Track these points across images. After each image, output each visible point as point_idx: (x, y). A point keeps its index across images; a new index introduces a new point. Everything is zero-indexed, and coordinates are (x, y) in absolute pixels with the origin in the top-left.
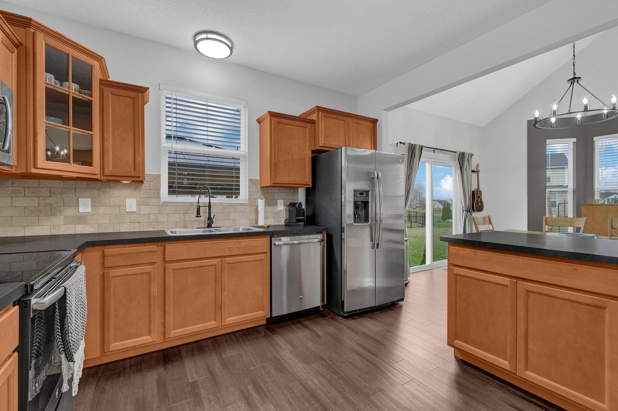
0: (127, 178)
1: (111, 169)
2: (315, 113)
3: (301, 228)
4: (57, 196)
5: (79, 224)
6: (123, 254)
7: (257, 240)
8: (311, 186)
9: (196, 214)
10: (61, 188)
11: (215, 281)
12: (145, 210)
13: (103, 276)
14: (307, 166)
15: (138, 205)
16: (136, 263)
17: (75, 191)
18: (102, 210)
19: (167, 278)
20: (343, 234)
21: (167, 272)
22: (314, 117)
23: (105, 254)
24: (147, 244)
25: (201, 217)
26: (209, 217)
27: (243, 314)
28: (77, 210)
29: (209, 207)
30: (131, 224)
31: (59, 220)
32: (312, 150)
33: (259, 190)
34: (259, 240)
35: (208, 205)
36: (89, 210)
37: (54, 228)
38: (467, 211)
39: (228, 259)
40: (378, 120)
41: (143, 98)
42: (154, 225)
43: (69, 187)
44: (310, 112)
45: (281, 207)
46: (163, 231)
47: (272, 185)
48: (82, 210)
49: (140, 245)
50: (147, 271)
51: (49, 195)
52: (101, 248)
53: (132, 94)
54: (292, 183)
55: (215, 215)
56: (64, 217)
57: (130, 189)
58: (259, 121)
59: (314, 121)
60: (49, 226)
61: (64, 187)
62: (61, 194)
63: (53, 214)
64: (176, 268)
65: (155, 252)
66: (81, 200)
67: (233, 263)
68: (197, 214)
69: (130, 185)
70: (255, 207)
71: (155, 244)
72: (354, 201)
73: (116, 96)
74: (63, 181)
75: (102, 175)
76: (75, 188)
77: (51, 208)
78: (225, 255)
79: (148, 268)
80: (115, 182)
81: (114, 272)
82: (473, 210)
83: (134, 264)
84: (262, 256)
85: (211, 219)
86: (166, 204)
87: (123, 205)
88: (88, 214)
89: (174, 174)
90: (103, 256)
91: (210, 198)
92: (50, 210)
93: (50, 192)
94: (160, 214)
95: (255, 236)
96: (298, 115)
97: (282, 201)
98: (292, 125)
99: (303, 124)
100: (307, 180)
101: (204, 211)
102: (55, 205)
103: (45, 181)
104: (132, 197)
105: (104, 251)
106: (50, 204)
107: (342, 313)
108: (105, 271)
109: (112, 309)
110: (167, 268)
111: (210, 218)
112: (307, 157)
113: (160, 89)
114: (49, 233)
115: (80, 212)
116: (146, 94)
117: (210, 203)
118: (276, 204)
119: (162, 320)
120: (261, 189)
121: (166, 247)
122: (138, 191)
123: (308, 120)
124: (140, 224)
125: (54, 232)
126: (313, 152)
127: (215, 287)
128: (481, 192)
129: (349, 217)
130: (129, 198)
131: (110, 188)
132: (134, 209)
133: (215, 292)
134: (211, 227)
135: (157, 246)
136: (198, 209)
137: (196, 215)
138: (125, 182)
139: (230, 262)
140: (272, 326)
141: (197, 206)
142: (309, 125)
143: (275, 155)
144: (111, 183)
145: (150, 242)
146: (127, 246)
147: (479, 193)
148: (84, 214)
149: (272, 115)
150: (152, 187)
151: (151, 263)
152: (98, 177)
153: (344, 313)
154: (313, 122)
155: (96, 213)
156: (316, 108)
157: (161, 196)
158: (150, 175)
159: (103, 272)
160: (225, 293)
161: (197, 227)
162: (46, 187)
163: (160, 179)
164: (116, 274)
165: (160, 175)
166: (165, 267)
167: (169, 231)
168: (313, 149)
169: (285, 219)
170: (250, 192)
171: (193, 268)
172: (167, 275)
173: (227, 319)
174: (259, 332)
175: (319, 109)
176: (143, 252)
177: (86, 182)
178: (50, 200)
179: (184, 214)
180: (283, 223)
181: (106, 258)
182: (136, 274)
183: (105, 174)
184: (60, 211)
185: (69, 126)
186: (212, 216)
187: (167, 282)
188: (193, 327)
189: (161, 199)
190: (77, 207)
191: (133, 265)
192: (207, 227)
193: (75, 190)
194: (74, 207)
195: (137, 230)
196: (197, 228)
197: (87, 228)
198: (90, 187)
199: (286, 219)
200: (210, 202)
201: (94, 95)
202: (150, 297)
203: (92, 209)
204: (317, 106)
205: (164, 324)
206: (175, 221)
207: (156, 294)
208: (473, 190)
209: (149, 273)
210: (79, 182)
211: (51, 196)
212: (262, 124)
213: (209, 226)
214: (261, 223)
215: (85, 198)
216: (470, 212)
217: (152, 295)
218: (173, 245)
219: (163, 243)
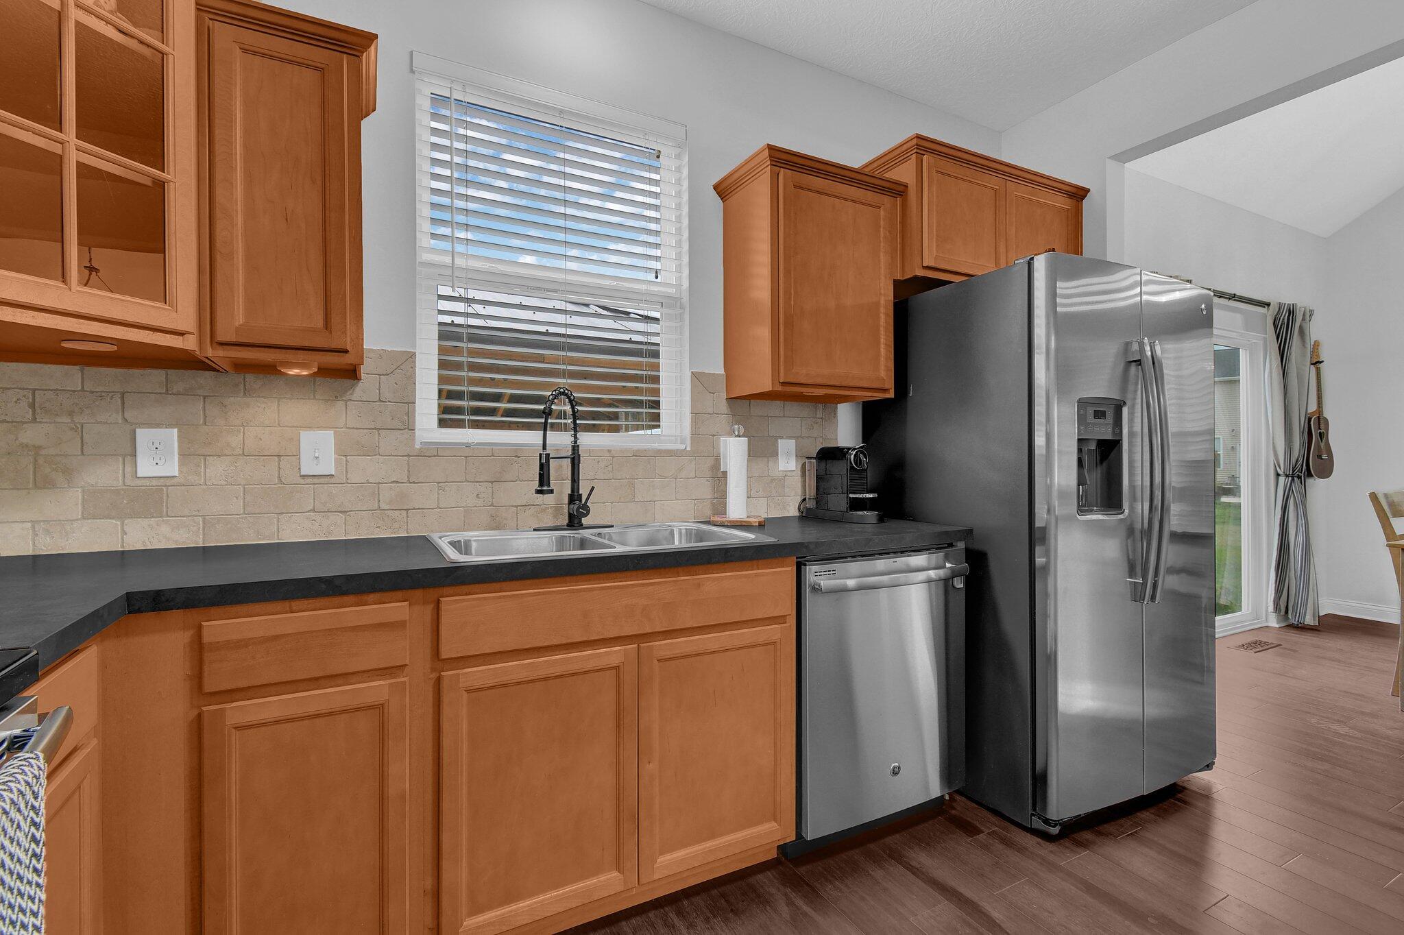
0: (301, 356)
1: (240, 319)
2: (906, 159)
3: (869, 528)
4: (58, 419)
5: (135, 515)
6: (276, 638)
7: (757, 575)
8: (891, 395)
9: (537, 483)
10: (75, 391)
11: (618, 726)
12: (368, 469)
13: (197, 728)
14: (882, 329)
15: (342, 452)
16: (328, 673)
17: (123, 403)
18: (217, 469)
19: (446, 726)
20: (1038, 550)
21: (446, 699)
22: (904, 173)
23: (206, 639)
24: (372, 597)
25: (551, 492)
26: (573, 491)
27: (713, 836)
28: (128, 469)
29: (573, 460)
30: (318, 517)
31: (68, 502)
32: (894, 281)
33: (723, 406)
34: (762, 574)
35: (569, 453)
36: (171, 467)
37: (47, 532)
38: (1293, 477)
39: (662, 647)
40: (1088, 191)
41: (356, 73)
42: (394, 520)
43: (101, 389)
44: (894, 157)
45: (788, 463)
46: (425, 543)
47: (779, 388)
48: (147, 467)
49: (348, 599)
50: (371, 699)
51: (30, 416)
52: (192, 615)
53: (318, 55)
54: (837, 384)
55: (593, 488)
56: (83, 491)
57: (314, 398)
58: (723, 190)
59: (901, 189)
60: (29, 525)
61: (83, 390)
62: (71, 414)
63: (43, 483)
64: (479, 683)
65: (402, 625)
66: (144, 436)
67: (677, 658)
68: (541, 483)
69: (314, 384)
70: (710, 462)
71: (399, 594)
72: (1080, 440)
73: (257, 59)
74: (77, 367)
75: (208, 340)
76: (123, 394)
77: (36, 460)
78: (650, 631)
79: (377, 689)
80: (261, 376)
81: (239, 711)
82: (1309, 475)
83: (321, 674)
84: (772, 632)
85: (581, 501)
86: (434, 452)
87: (288, 453)
88: (169, 482)
89: (458, 366)
90: (198, 649)
91: (575, 431)
92: (31, 467)
93: (32, 406)
94: (414, 483)
95: (752, 559)
96: (856, 164)
97: (791, 444)
98: (840, 198)
99: (870, 196)
100: (883, 374)
101: (560, 472)
102: (52, 451)
103: (14, 365)
104: (321, 428)
105: (200, 627)
106: (34, 446)
107: (1038, 824)
108: (205, 709)
109: (235, 856)
110: (445, 684)
111: (574, 497)
112: (882, 302)
113: (412, 71)
114: (26, 550)
115: (138, 476)
116: (368, 58)
117: (575, 447)
118: (775, 454)
119: (429, 883)
120: (730, 407)
121: (443, 607)
122: (340, 404)
123: (887, 185)
124: (348, 518)
125: (47, 545)
126: (898, 284)
127: (618, 745)
128: (1326, 421)
129: (1063, 494)
130: (310, 428)
131: (246, 393)
132: (327, 465)
133: (618, 763)
134: (581, 526)
135: (410, 605)
136: (542, 466)
137: (536, 485)
138: (294, 372)
139: (667, 653)
140: (802, 870)
141: (541, 455)
142: (886, 200)
143: (787, 292)
144: (250, 378)
145: (381, 590)
146: (296, 604)
147: (1322, 425)
148: (154, 483)
149: (781, 158)
150: (387, 395)
151: (386, 668)
152: (189, 344)
153: (1047, 821)
154: (897, 191)
155: (197, 478)
156: (914, 142)
157: (418, 426)
158: (382, 354)
159: (196, 712)
160: (650, 768)
161: (537, 526)
162: (20, 389)
163: (413, 368)
164: (250, 718)
165: (413, 355)
166: (438, 680)
167: (446, 540)
168: (899, 277)
169: (799, 499)
170: (695, 414)
171: (539, 680)
172: (446, 711)
173: (658, 860)
174: (767, 902)
175: (923, 146)
176: (354, 629)
177: (162, 372)
178: (31, 435)
179: (492, 482)
180: (793, 511)
181: (208, 656)
182: (330, 714)
183: (221, 337)
184: (68, 472)
185: (61, 131)
186: (584, 491)
187: (446, 742)
188: (541, 898)
189: (417, 431)
190: (128, 458)
191: (317, 679)
192: (568, 525)
193: (123, 398)
194: (121, 459)
195: (338, 535)
196: (534, 530)
197: (165, 529)
198: (175, 391)
199: (804, 500)
200: (576, 442)
201: (171, 35)
202: (382, 798)
203: (181, 464)
204: (918, 137)
205: (437, 895)
206: (464, 504)
207: (407, 786)
208: (1309, 411)
209: (380, 707)
210: (136, 372)
211: (34, 420)
212: (734, 200)
213: (574, 522)
214: (736, 509)
215: (158, 425)
216: (1299, 477)
217: (392, 791)
218: (469, 600)
219: (432, 593)
